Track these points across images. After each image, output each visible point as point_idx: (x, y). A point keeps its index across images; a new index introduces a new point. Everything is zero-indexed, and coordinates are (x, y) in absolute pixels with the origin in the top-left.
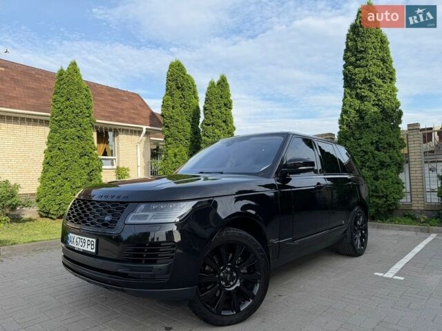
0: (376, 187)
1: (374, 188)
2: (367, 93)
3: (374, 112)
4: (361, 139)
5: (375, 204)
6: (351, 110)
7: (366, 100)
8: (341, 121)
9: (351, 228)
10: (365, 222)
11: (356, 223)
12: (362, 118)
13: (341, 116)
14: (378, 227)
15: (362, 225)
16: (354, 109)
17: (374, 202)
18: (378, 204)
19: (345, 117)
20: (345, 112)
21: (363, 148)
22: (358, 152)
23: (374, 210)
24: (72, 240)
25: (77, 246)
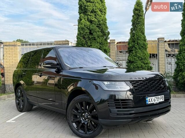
2: (94, 19)
6: (85, 28)
24: (151, 100)
25: (155, 102)
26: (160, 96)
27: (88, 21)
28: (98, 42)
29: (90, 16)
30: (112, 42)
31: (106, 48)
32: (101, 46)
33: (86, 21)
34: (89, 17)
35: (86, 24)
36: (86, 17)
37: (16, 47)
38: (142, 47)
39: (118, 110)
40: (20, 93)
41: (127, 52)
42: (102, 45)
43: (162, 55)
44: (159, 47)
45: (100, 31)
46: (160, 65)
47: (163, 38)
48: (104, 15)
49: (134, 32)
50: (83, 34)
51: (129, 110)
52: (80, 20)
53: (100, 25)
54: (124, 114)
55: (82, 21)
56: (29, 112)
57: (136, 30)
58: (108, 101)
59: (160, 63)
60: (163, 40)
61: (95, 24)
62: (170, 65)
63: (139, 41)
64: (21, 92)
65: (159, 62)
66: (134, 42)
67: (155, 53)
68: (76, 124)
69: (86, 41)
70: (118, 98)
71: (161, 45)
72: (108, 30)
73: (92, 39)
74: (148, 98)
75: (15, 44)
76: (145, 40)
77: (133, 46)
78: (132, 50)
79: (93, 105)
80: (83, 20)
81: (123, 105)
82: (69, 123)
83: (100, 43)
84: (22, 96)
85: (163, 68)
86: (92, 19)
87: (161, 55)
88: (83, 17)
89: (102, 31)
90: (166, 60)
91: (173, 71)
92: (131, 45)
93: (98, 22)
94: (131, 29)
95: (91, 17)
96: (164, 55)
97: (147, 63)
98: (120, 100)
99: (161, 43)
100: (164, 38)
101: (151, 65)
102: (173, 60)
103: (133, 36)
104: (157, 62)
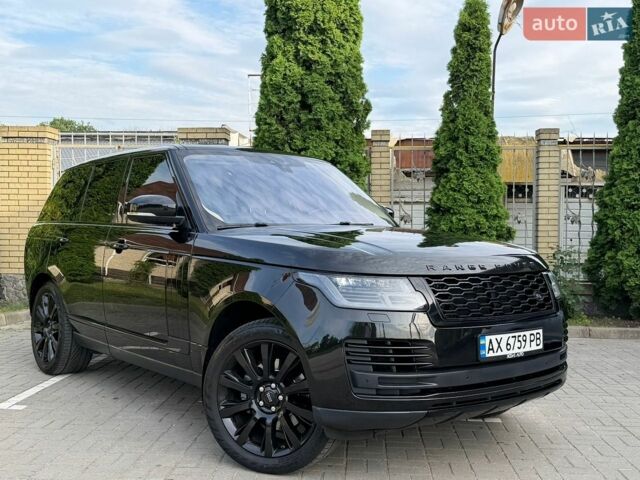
2: (317, 55)
6: (285, 86)
19: (274, 100)
24: (495, 346)
25: (511, 352)
26: (528, 333)
27: (299, 64)
28: (328, 138)
29: (305, 43)
30: (378, 138)
31: (358, 159)
32: (340, 151)
33: (289, 61)
34: (301, 47)
35: (288, 72)
36: (291, 48)
37: (41, 146)
38: (482, 158)
39: (379, 378)
40: (46, 309)
41: (428, 174)
42: (342, 148)
43: (549, 189)
44: (541, 160)
45: (337, 97)
46: (540, 222)
47: (556, 131)
48: (354, 42)
49: (455, 105)
50: (278, 106)
51: (418, 378)
52: (269, 57)
53: (340, 77)
54: (401, 390)
55: (274, 62)
56: (76, 377)
57: (462, 99)
58: (346, 345)
59: (540, 217)
60: (553, 136)
61: (322, 75)
62: (576, 226)
63: (471, 139)
64: (51, 306)
65: (537, 214)
66: (455, 139)
67: (527, 180)
68: (234, 421)
69: (288, 133)
70: (382, 336)
71: (546, 154)
72: (366, 96)
73: (307, 127)
74: (488, 338)
75: (41, 135)
76: (492, 136)
77: (452, 156)
78: (447, 171)
79: (295, 357)
80: (280, 57)
81: (398, 360)
82: (210, 419)
83: (337, 142)
84: (56, 319)
85: (551, 234)
86: (310, 56)
87: (546, 188)
88: (279, 47)
89: (347, 101)
90: (563, 206)
91: (586, 247)
92: (442, 151)
93: (332, 66)
94: (446, 96)
95: (310, 47)
96: (556, 188)
97: (496, 217)
98: (389, 343)
99: (547, 148)
100: (558, 130)
101: (509, 223)
102: (587, 209)
103: (453, 121)
104: (531, 213)
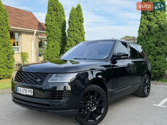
0: (155, 64)
1: (154, 65)
2: (152, 17)
3: (155, 27)
4: (149, 40)
5: (154, 73)
6: (144, 26)
7: (152, 21)
8: (139, 31)
9: (143, 84)
10: (149, 81)
11: (145, 82)
12: (149, 30)
13: (139, 28)
14: (155, 84)
15: (148, 83)
16: (146, 25)
17: (154, 71)
18: (155, 72)
19: (141, 29)
20: (141, 26)
21: (150, 45)
22: (147, 47)
23: (153, 75)
24: (20, 90)
25: (23, 93)
26: (28, 89)
74: (18, 87)
